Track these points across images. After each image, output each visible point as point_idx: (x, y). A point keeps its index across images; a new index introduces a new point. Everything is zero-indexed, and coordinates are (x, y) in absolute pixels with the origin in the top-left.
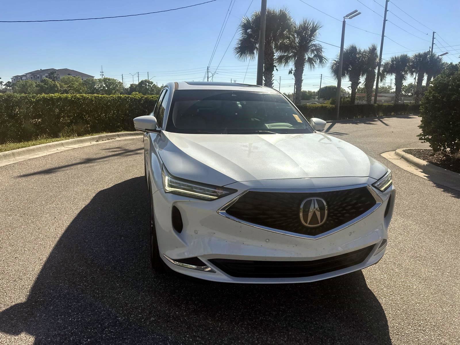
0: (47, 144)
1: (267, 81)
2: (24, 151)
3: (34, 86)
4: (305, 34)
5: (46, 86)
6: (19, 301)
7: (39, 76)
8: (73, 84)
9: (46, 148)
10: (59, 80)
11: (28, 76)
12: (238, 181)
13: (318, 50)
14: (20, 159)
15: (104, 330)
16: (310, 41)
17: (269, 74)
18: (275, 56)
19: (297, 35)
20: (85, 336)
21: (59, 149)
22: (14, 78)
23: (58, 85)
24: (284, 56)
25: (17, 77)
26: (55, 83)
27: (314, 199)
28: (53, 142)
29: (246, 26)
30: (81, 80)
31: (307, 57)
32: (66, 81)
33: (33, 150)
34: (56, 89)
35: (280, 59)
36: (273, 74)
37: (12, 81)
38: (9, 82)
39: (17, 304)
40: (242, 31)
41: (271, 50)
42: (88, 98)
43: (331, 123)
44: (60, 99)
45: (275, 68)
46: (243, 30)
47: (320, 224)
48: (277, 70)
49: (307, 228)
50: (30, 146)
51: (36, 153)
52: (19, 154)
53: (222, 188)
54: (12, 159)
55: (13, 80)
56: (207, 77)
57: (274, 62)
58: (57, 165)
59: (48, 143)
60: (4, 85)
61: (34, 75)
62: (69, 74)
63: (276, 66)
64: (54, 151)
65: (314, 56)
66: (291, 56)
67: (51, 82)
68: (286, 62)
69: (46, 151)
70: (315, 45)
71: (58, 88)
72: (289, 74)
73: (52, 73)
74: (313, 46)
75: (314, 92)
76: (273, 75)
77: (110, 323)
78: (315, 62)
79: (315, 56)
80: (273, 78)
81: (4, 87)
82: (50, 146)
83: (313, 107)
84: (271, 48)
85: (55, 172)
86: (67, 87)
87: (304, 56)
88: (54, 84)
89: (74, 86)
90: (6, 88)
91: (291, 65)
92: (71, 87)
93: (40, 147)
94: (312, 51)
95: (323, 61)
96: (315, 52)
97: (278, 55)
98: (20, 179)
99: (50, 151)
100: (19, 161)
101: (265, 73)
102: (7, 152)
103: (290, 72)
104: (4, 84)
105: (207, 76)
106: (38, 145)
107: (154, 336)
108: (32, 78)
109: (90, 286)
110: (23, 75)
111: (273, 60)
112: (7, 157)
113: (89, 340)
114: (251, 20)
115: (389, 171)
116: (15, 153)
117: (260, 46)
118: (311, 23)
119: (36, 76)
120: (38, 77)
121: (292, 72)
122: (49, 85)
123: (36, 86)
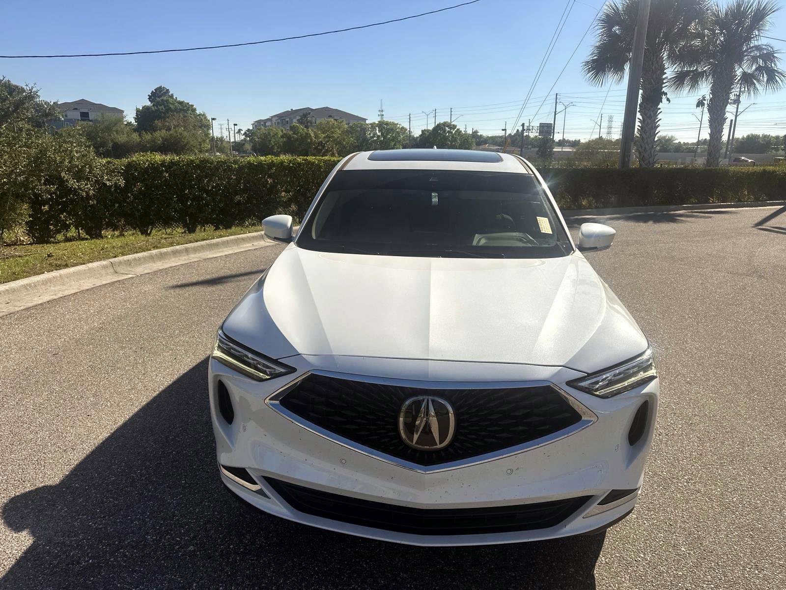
0: (238, 236)
1: (646, 122)
2: (202, 246)
3: (279, 136)
4: (738, 25)
5: (295, 136)
6: (50, 483)
7: (288, 119)
8: (333, 133)
9: (236, 242)
10: (314, 126)
11: (274, 120)
12: (300, 352)
13: (769, 56)
14: (194, 257)
15: (119, 550)
16: (748, 39)
17: (650, 109)
18: (665, 73)
19: (721, 30)
20: (90, 555)
21: (255, 243)
22: (256, 124)
23: (312, 135)
24: (688, 73)
25: (259, 122)
26: (308, 131)
27: (428, 400)
28: (249, 232)
29: (609, 21)
30: (346, 126)
31: (739, 72)
32: (324, 128)
33: (217, 245)
35: (679, 80)
36: (660, 109)
37: (253, 128)
38: (248, 130)
39: (45, 486)
40: (602, 30)
41: (657, 62)
43: (782, 206)
44: (272, 165)
45: (664, 97)
46: (604, 28)
47: (439, 446)
48: (668, 100)
50: (214, 238)
51: (221, 250)
52: (195, 250)
53: (276, 362)
54: (184, 258)
55: (254, 126)
56: (554, 113)
57: (664, 86)
58: (229, 273)
59: (242, 234)
60: (244, 134)
61: (283, 118)
62: (330, 116)
63: (666, 94)
64: (247, 247)
65: (756, 69)
66: (705, 71)
67: (303, 130)
68: (694, 83)
69: (236, 247)
70: (758, 48)
71: (311, 139)
72: (698, 106)
73: (305, 115)
74: (754, 49)
75: (777, 137)
76: (659, 111)
77: (133, 541)
78: (758, 81)
79: (759, 69)
80: (659, 117)
81: (243, 137)
82: (243, 239)
83: (743, 173)
84: (658, 59)
85: (225, 282)
86: (324, 138)
87: (732, 70)
88: (307, 134)
89: (334, 135)
90: (245, 140)
91: (705, 89)
92: (330, 137)
93: (227, 241)
94: (754, 59)
95: (777, 78)
96: (761, 62)
97: (676, 70)
98: (172, 291)
99: (241, 246)
100: (191, 261)
101: (643, 106)
102: (178, 247)
103: (700, 104)
104: (243, 132)
105: (554, 111)
106: (226, 236)
107: (175, 576)
108: (278, 123)
109: (147, 476)
110: (268, 120)
111: (660, 82)
112: (178, 255)
113: (90, 561)
114: (620, 7)
116: (188, 248)
117: (636, 56)
118: (753, 3)
119: (285, 119)
120: (287, 121)
121: (706, 102)
122: (299, 134)
123: (282, 137)
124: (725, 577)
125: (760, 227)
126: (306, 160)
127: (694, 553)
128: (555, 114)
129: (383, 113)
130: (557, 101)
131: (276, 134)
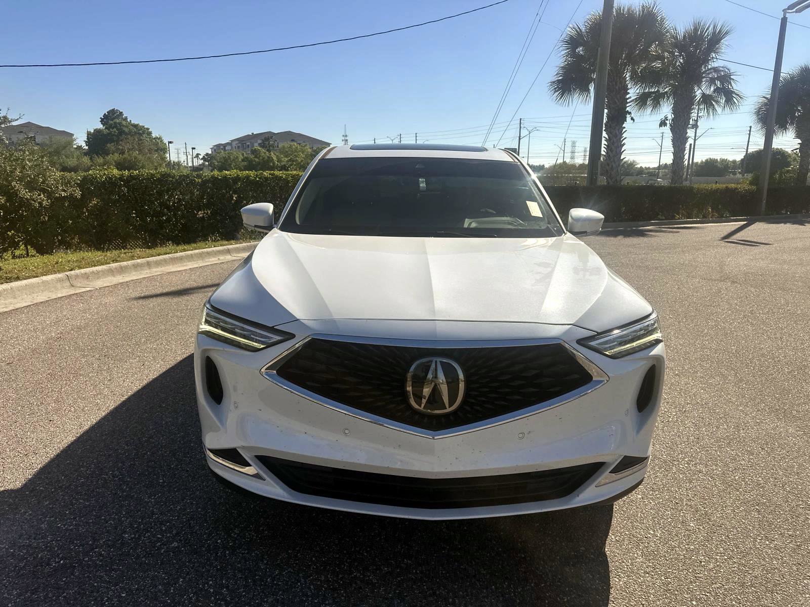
0: (203, 250)
1: (612, 141)
2: (165, 260)
3: (240, 160)
4: (696, 48)
5: (257, 160)
6: (11, 487)
7: (249, 143)
8: (296, 156)
9: (201, 256)
10: (276, 150)
11: (234, 144)
12: (298, 318)
13: (725, 78)
14: (156, 271)
15: (93, 549)
16: (706, 61)
17: (615, 128)
18: (629, 93)
19: (680, 53)
20: (61, 556)
21: (222, 258)
22: (215, 148)
23: (275, 158)
24: (650, 94)
25: (218, 146)
26: (270, 154)
27: (436, 362)
28: (214, 247)
29: (573, 42)
30: (310, 150)
31: (698, 93)
32: (287, 152)
33: (181, 259)
34: (271, 164)
35: (642, 101)
36: (625, 128)
37: (212, 152)
38: (207, 154)
39: (5, 490)
40: (566, 51)
41: (621, 83)
42: (282, 177)
43: (745, 222)
45: (628, 116)
46: (568, 49)
47: (448, 410)
48: (632, 119)
49: (422, 415)
50: (177, 252)
51: (185, 264)
52: (158, 264)
53: (272, 330)
54: (146, 272)
55: (213, 150)
56: (518, 138)
57: (627, 105)
58: (195, 285)
59: (207, 248)
60: (202, 159)
61: (243, 142)
62: (293, 140)
63: (630, 113)
64: (213, 261)
65: (715, 91)
66: (666, 92)
67: (265, 153)
68: (656, 104)
69: (201, 261)
70: (716, 70)
71: (274, 163)
72: (661, 126)
73: (267, 139)
74: (712, 70)
75: (734, 162)
76: (624, 130)
77: (109, 540)
78: (717, 102)
79: (717, 90)
80: (624, 135)
81: (201, 162)
82: (208, 253)
83: (707, 190)
84: (621, 80)
85: (191, 293)
86: (288, 161)
87: (692, 91)
88: (268, 157)
89: (298, 159)
90: (203, 164)
91: (666, 110)
92: (293, 161)
93: (192, 255)
94: (712, 81)
95: (734, 99)
96: (718, 83)
97: (638, 91)
98: (135, 302)
99: (207, 260)
100: (153, 274)
101: (609, 125)
102: (139, 261)
103: (663, 123)
104: (201, 157)
105: (519, 136)
106: (190, 250)
107: (159, 573)
108: (238, 147)
109: (121, 477)
110: (228, 144)
111: (624, 102)
112: (139, 268)
113: (62, 562)
114: (583, 29)
115: (654, 316)
116: (151, 262)
117: (600, 77)
118: (709, 26)
119: (245, 143)
120: (248, 145)
121: (668, 122)
122: (261, 158)
123: (243, 160)
124: (737, 548)
125: (727, 240)
126: (272, 174)
127: (704, 528)
128: (520, 139)
129: (347, 138)
130: (521, 126)
131: (237, 157)
